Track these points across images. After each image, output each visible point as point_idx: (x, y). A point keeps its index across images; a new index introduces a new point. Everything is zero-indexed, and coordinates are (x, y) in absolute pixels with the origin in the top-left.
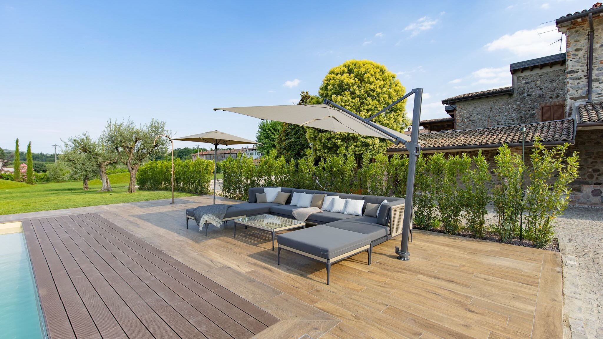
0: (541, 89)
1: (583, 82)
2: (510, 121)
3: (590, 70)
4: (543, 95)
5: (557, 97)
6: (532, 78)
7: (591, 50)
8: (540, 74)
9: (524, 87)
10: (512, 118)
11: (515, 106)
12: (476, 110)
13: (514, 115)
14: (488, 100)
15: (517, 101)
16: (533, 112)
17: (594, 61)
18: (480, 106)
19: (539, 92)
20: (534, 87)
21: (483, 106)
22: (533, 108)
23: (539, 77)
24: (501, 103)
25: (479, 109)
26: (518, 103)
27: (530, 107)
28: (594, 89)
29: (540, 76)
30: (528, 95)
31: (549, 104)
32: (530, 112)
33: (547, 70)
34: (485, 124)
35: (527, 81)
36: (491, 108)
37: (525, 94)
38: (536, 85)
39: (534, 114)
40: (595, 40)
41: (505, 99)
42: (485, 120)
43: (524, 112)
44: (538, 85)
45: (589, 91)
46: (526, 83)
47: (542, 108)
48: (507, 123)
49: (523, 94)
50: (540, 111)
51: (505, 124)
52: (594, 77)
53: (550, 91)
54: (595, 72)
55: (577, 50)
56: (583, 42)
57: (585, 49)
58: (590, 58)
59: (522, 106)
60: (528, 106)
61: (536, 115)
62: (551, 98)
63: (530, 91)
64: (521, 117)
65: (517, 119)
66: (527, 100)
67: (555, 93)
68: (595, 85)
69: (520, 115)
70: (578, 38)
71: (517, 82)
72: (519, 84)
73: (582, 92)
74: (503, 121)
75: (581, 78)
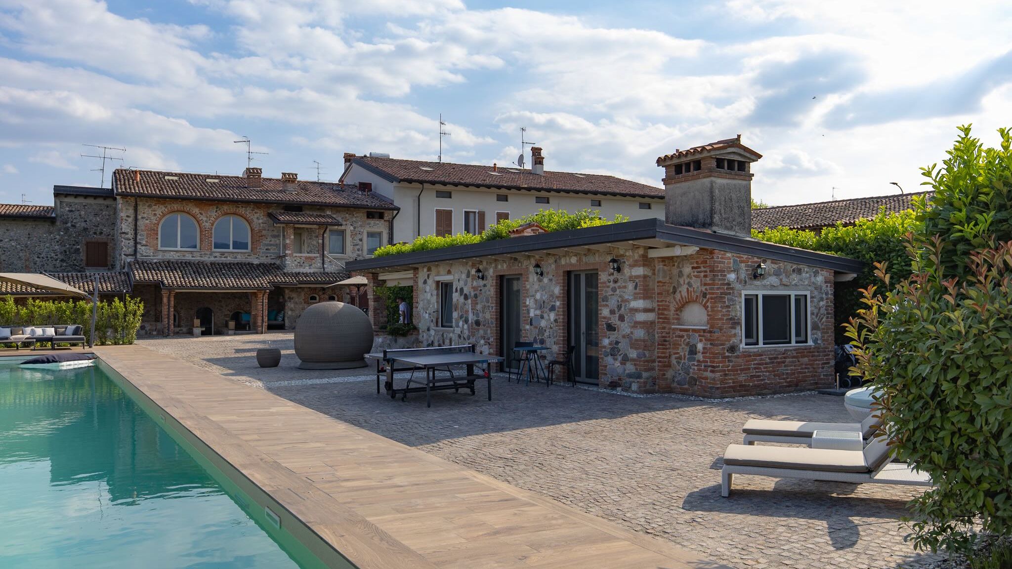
0: (86, 221)
1: (132, 243)
2: (53, 255)
3: (136, 234)
4: (87, 229)
5: (101, 233)
6: (76, 206)
7: (136, 220)
8: (84, 204)
9: (68, 215)
10: (54, 251)
11: (58, 237)
12: (7, 234)
13: (57, 247)
14: (25, 223)
15: (60, 230)
16: (78, 247)
17: (138, 228)
18: (15, 230)
19: (83, 224)
20: (79, 217)
21: (19, 231)
22: (77, 243)
23: (82, 207)
24: (41, 231)
25: (12, 234)
26: (62, 233)
27: (75, 241)
28: (138, 250)
29: (84, 206)
30: (73, 226)
31: (93, 240)
32: (75, 247)
33: (90, 201)
34: (21, 254)
35: (70, 209)
36: (29, 235)
37: (69, 225)
38: (80, 215)
39: (79, 249)
40: (138, 213)
41: (47, 225)
42: (21, 250)
43: (68, 246)
44: (83, 216)
45: (135, 251)
46: (71, 211)
47: (87, 244)
48: (49, 256)
49: (67, 223)
50: (85, 247)
51: (47, 257)
52: (138, 241)
53: (94, 226)
54: (139, 237)
55: (127, 216)
56: (131, 212)
57: (132, 216)
58: (136, 225)
59: (66, 238)
60: (73, 239)
61: (81, 250)
62: (95, 233)
63: (75, 221)
64: (65, 252)
65: (61, 253)
66: (71, 232)
67: (99, 228)
68: (139, 246)
69: (64, 248)
70: (128, 207)
71: (60, 208)
72: (62, 210)
73: (131, 251)
74: (44, 253)
75: (130, 240)
